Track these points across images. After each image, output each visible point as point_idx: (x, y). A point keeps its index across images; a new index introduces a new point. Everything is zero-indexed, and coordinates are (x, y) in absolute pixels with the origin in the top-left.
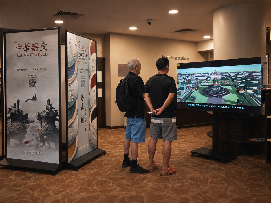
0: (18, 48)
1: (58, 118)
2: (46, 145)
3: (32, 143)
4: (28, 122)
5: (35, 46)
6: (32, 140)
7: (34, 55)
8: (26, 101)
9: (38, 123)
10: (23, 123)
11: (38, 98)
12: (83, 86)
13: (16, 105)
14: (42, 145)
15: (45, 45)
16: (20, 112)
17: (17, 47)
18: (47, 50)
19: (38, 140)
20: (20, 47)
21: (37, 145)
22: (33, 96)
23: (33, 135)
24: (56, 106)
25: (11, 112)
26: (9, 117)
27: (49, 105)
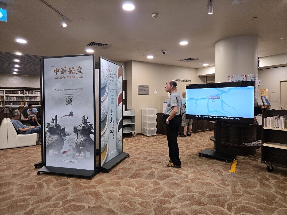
0: (56, 71)
1: (93, 131)
2: (82, 154)
3: (69, 153)
4: (65, 135)
5: (72, 69)
6: (69, 150)
7: (70, 77)
8: (64, 117)
9: (74, 135)
10: (61, 136)
11: (74, 114)
12: (112, 103)
13: (54, 120)
14: (78, 154)
15: (81, 69)
16: (58, 127)
17: (54, 71)
18: (82, 73)
19: (74, 151)
20: (58, 71)
21: (74, 155)
22: (70, 113)
23: (70, 146)
24: (91, 121)
25: (49, 127)
26: (48, 131)
27: (85, 120)
